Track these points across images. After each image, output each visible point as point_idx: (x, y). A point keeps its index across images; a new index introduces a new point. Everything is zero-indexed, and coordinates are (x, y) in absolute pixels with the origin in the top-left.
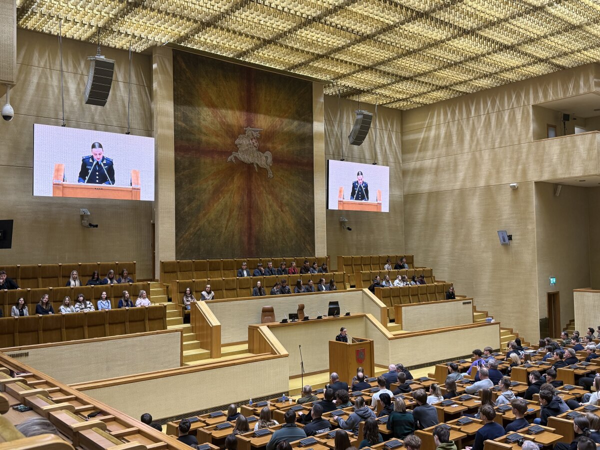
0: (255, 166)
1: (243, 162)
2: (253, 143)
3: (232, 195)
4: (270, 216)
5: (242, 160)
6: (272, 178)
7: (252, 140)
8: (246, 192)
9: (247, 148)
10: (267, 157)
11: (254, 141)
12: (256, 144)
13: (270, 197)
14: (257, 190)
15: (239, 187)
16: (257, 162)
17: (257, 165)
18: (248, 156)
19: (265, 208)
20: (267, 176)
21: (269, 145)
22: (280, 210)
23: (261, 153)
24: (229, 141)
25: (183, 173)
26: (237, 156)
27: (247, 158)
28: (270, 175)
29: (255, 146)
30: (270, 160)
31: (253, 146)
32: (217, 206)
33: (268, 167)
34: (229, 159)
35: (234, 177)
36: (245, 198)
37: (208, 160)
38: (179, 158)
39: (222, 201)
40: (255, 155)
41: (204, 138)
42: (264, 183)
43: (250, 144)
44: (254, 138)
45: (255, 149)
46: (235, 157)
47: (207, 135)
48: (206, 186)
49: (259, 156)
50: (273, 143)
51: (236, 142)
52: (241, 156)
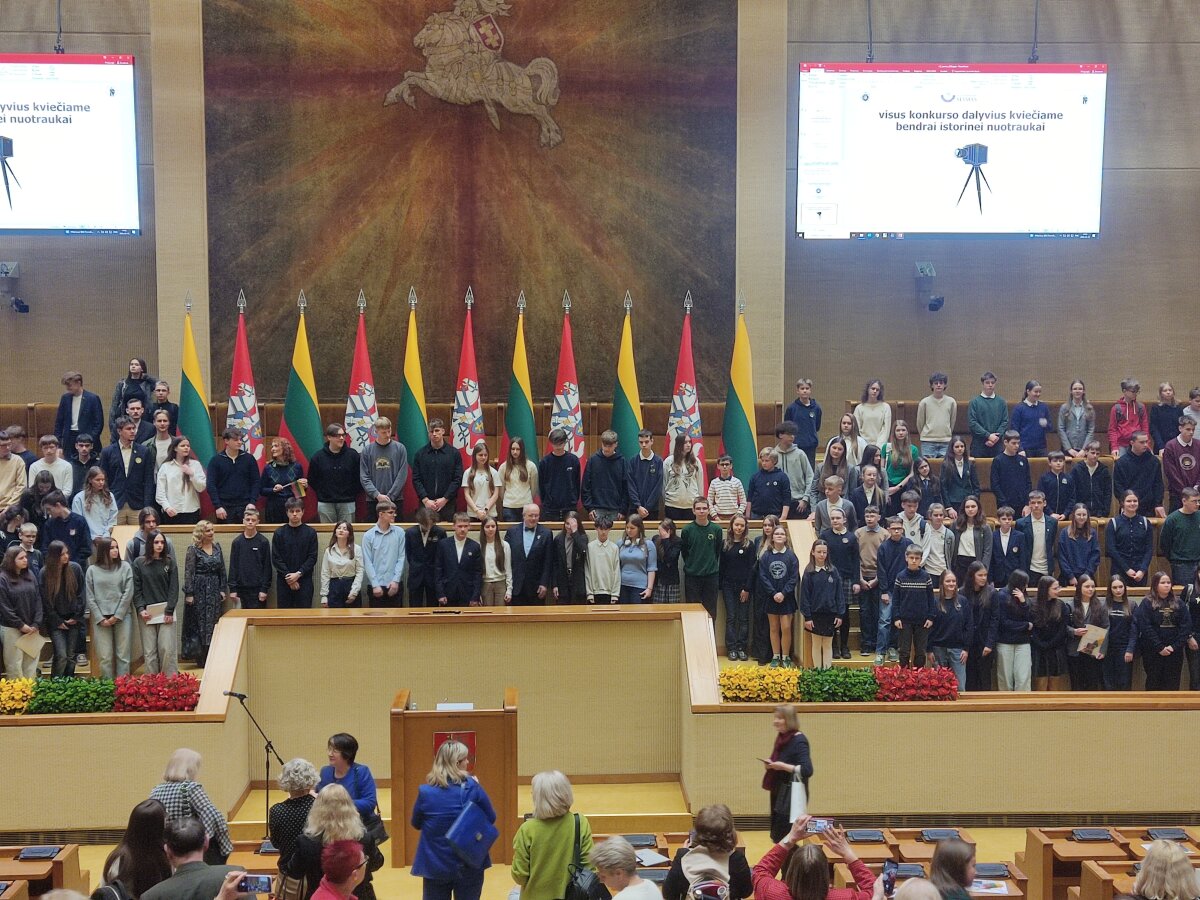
0: (491, 110)
1: (443, 104)
2: (484, 37)
3: (404, 210)
4: (550, 269)
5: (440, 93)
6: (557, 144)
7: (477, 25)
8: (456, 197)
9: (458, 53)
10: (536, 79)
11: (485, 29)
12: (492, 40)
13: (547, 208)
14: (497, 188)
15: (429, 183)
16: (497, 97)
17: (498, 105)
18: (461, 79)
19: (530, 242)
20: (539, 140)
21: (548, 35)
22: (589, 250)
23: (511, 65)
24: (391, 37)
25: (233, 150)
26: (422, 84)
27: (458, 88)
28: (550, 133)
29: (490, 47)
30: (549, 85)
31: (482, 46)
32: (349, 245)
33: (541, 112)
34: (392, 96)
35: (409, 150)
36: (453, 213)
37: (318, 104)
38: (221, 108)
39: (367, 226)
40: (491, 73)
41: (302, 38)
42: (524, 163)
43: (471, 41)
44: (488, 20)
45: (487, 54)
46: (415, 89)
47: (312, 29)
48: (310, 185)
49: (506, 77)
50: (562, 29)
51: (417, 40)
52: (436, 83)
